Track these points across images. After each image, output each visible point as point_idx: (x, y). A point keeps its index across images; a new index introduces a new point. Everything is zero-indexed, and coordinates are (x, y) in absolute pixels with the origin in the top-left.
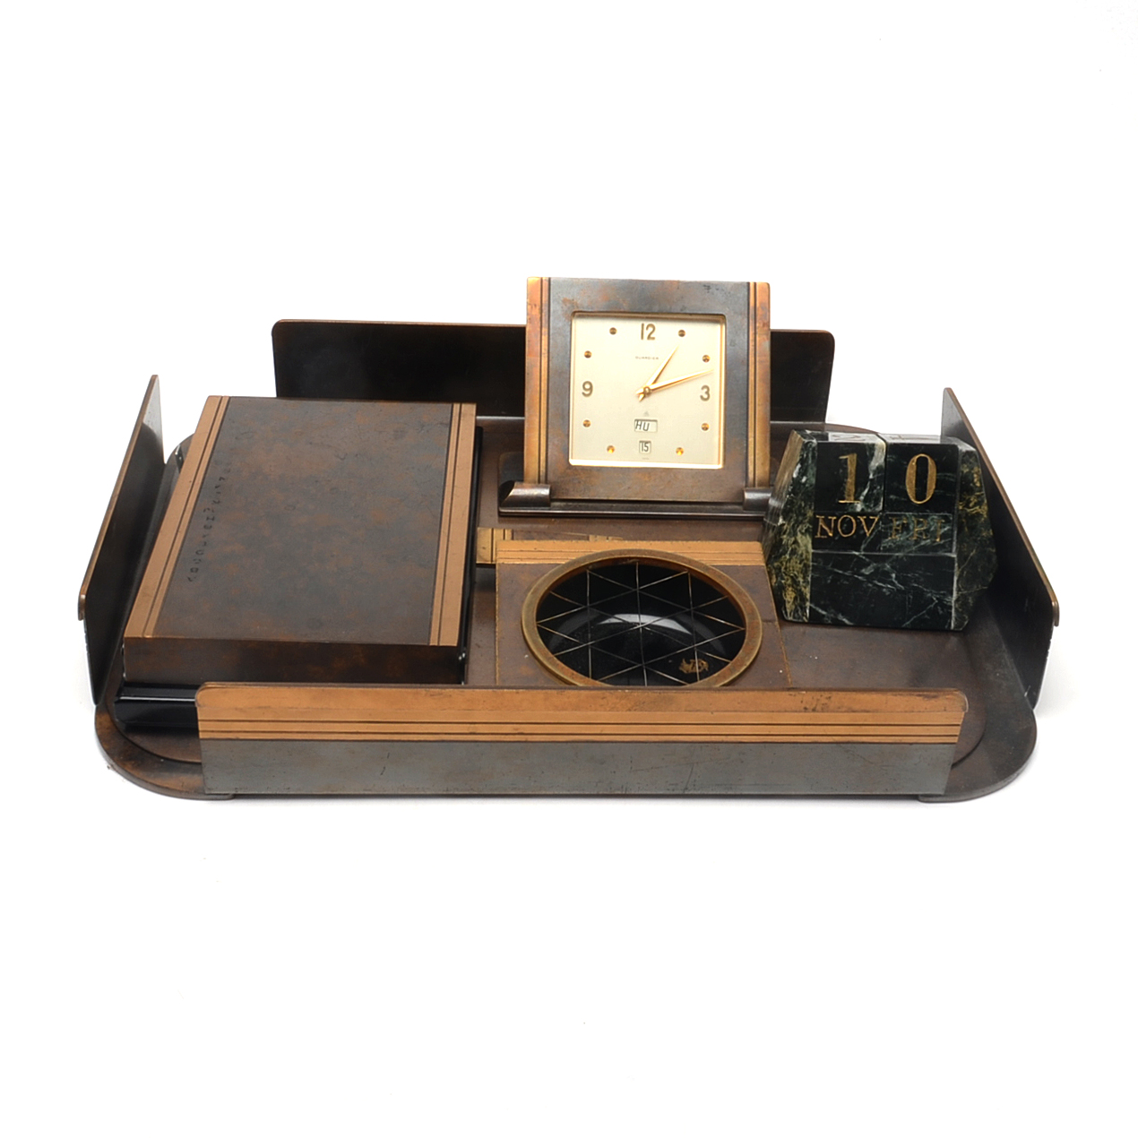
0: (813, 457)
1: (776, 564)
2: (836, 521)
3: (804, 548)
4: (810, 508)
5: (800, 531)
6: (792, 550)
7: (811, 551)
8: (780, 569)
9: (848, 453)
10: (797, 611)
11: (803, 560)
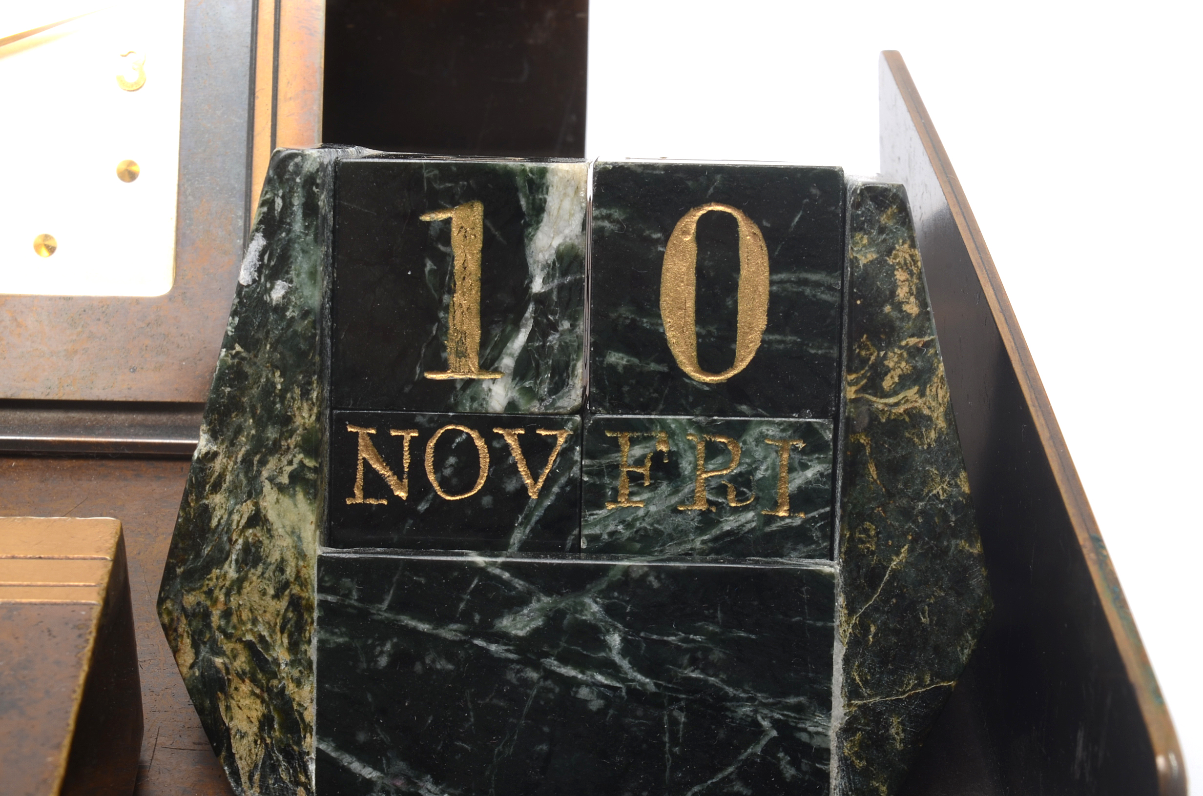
0: (310, 209)
1: (190, 600)
2: (418, 446)
3: (287, 542)
4: (305, 394)
5: (271, 479)
6: (246, 548)
7: (315, 549)
8: (207, 615)
9: (453, 202)
10: (274, 768)
11: (286, 585)
